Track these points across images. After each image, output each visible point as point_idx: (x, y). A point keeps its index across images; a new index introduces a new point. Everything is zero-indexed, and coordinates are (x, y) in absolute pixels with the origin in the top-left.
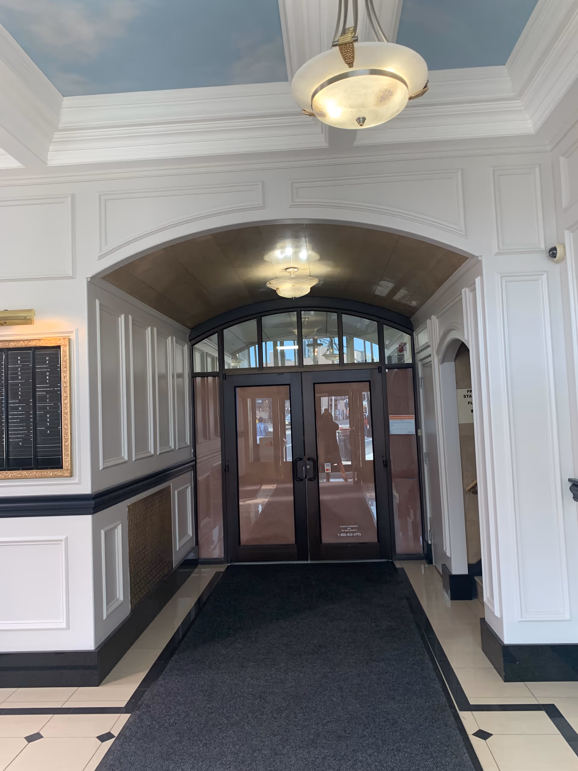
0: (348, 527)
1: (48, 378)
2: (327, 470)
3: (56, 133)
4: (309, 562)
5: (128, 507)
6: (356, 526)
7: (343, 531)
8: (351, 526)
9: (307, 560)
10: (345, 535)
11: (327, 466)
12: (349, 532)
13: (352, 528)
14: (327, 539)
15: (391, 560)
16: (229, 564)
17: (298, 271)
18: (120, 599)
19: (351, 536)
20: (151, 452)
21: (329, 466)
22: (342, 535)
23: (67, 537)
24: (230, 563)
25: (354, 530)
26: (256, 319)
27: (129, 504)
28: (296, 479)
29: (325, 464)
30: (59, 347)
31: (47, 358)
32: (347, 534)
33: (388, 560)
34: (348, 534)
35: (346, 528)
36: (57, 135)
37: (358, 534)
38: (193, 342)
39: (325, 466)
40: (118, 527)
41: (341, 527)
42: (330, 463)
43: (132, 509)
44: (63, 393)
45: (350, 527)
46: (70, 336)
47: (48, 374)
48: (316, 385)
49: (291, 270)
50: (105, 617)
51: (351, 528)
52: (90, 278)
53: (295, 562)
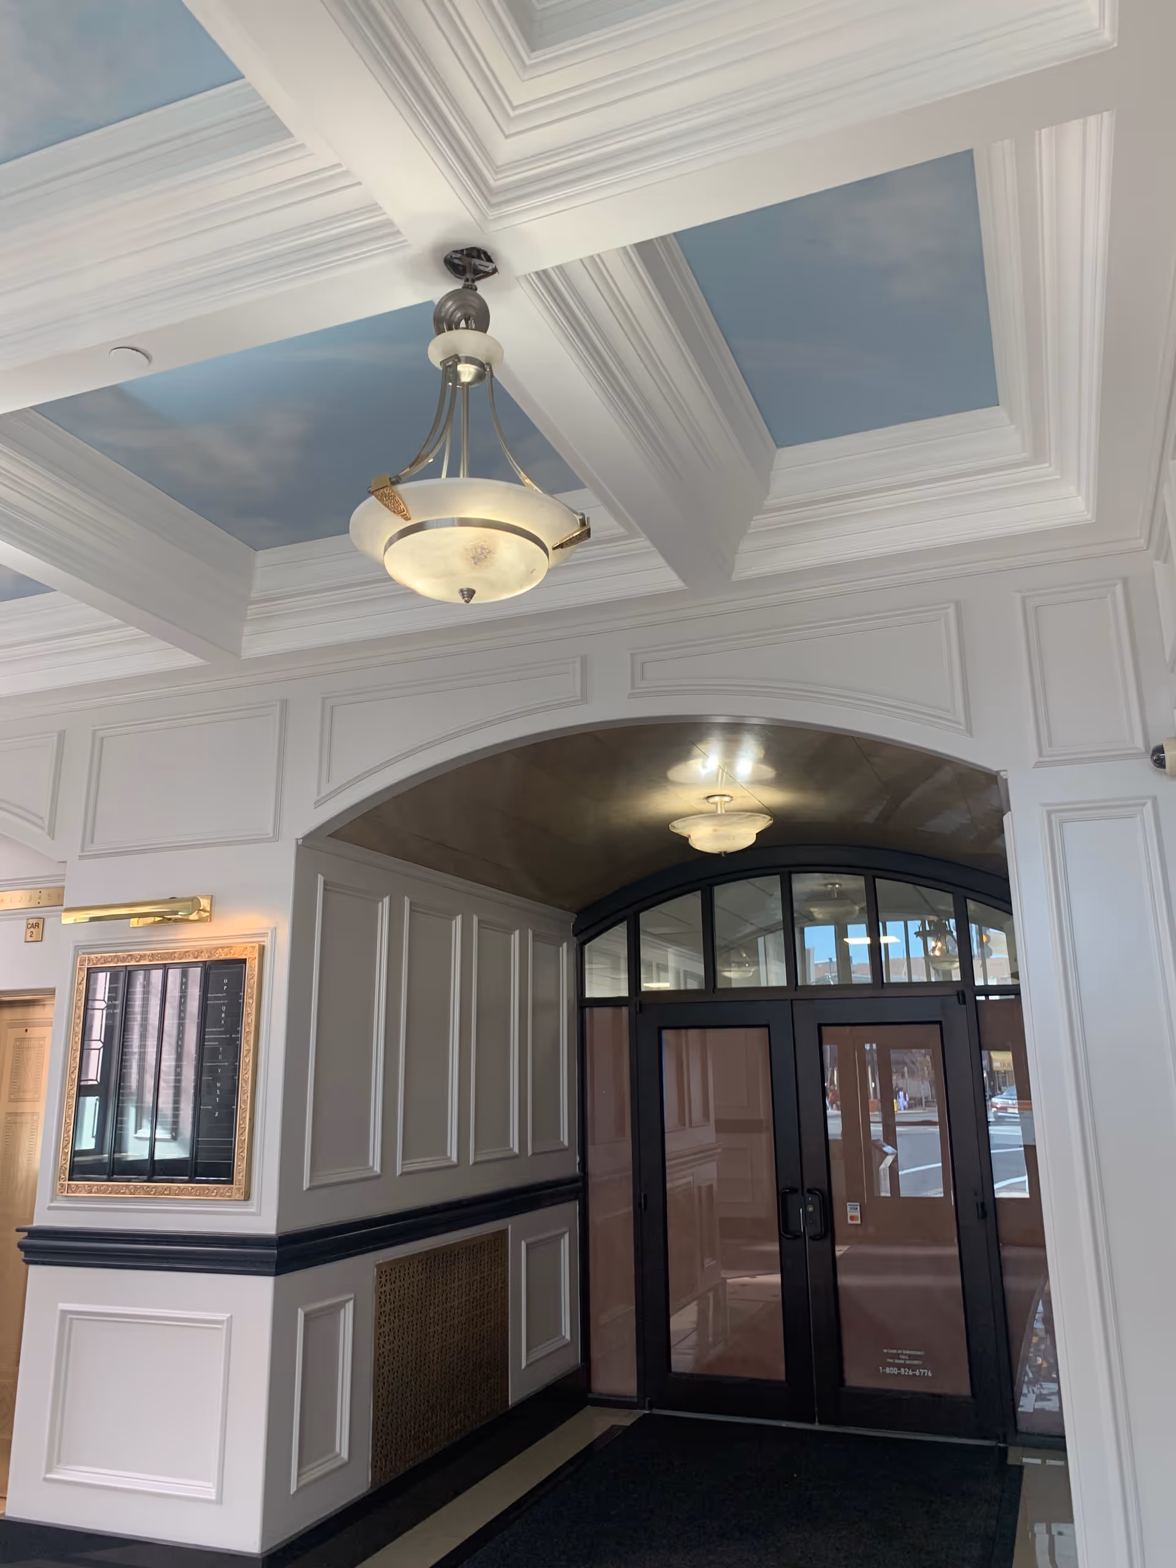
0: (902, 1354)
1: (223, 1015)
2: (852, 1218)
3: (250, 607)
4: (816, 1427)
5: (379, 1266)
6: (919, 1353)
7: (891, 1361)
8: (908, 1352)
9: (812, 1422)
10: (895, 1371)
11: (851, 1209)
12: (905, 1366)
13: (911, 1357)
14: (856, 1377)
15: (1003, 1443)
16: (647, 1412)
17: (732, 802)
18: (342, 1455)
19: (909, 1375)
20: (453, 1159)
21: (857, 1209)
22: (888, 1370)
23: (231, 1316)
24: (650, 1408)
25: (916, 1362)
26: (699, 893)
27: (381, 1261)
28: (783, 1236)
29: (848, 1204)
30: (244, 961)
31: (226, 981)
32: (899, 1369)
33: (997, 1444)
34: (902, 1370)
35: (897, 1356)
36: (252, 610)
37: (924, 1373)
38: (583, 937)
39: (848, 1209)
40: (347, 1305)
41: (885, 1351)
42: (858, 1204)
43: (385, 1272)
44: (245, 1044)
45: (906, 1355)
46: (264, 941)
47: (224, 1008)
48: (824, 1029)
49: (717, 799)
50: (293, 1489)
51: (909, 1356)
52: (302, 838)
53: (784, 1424)
